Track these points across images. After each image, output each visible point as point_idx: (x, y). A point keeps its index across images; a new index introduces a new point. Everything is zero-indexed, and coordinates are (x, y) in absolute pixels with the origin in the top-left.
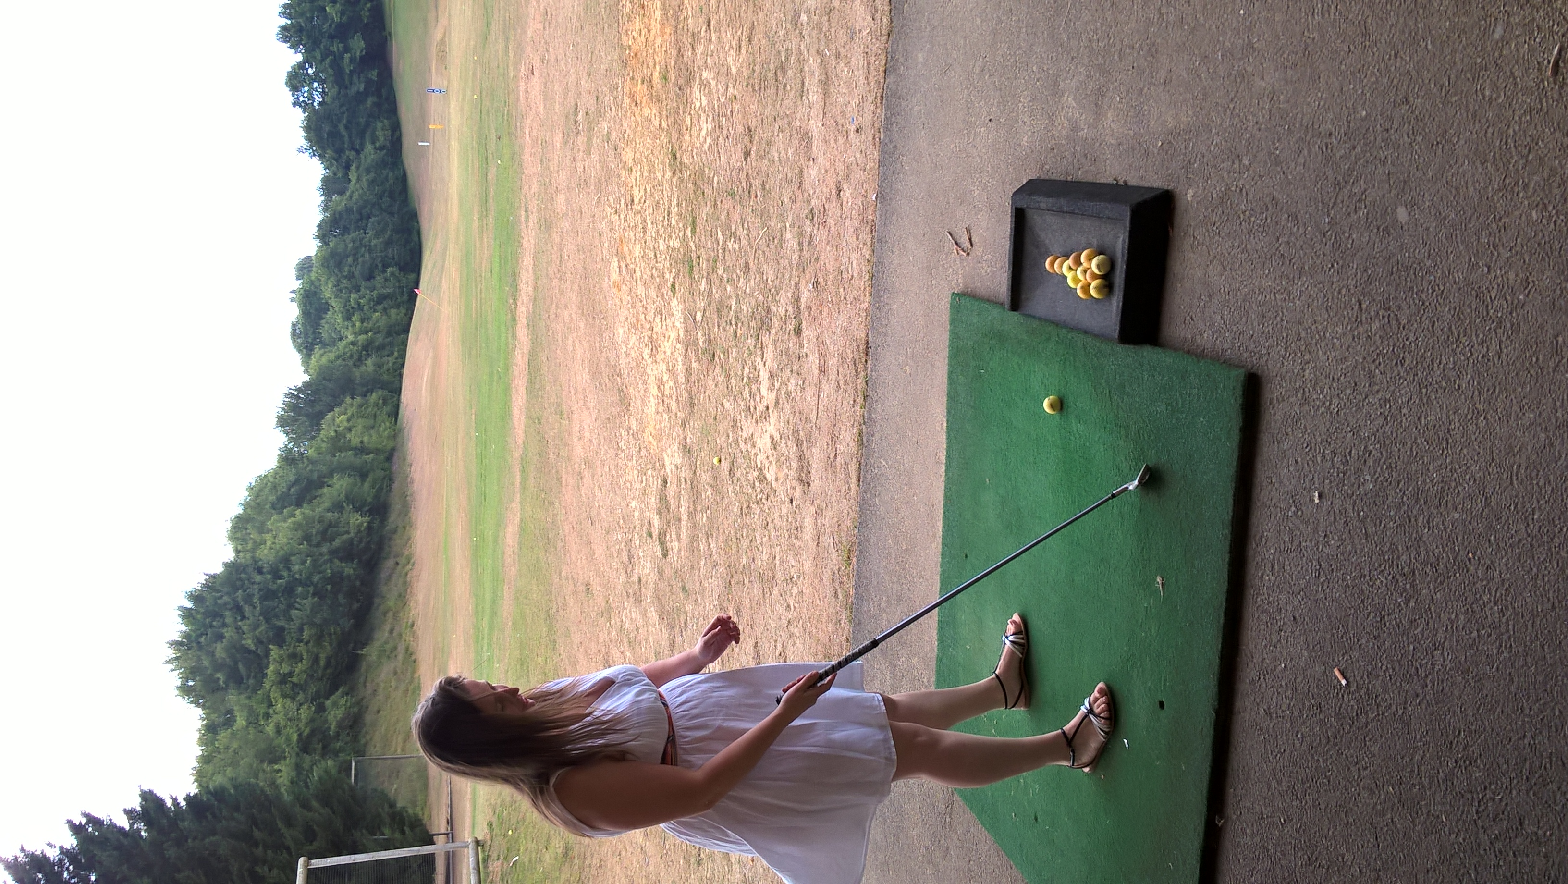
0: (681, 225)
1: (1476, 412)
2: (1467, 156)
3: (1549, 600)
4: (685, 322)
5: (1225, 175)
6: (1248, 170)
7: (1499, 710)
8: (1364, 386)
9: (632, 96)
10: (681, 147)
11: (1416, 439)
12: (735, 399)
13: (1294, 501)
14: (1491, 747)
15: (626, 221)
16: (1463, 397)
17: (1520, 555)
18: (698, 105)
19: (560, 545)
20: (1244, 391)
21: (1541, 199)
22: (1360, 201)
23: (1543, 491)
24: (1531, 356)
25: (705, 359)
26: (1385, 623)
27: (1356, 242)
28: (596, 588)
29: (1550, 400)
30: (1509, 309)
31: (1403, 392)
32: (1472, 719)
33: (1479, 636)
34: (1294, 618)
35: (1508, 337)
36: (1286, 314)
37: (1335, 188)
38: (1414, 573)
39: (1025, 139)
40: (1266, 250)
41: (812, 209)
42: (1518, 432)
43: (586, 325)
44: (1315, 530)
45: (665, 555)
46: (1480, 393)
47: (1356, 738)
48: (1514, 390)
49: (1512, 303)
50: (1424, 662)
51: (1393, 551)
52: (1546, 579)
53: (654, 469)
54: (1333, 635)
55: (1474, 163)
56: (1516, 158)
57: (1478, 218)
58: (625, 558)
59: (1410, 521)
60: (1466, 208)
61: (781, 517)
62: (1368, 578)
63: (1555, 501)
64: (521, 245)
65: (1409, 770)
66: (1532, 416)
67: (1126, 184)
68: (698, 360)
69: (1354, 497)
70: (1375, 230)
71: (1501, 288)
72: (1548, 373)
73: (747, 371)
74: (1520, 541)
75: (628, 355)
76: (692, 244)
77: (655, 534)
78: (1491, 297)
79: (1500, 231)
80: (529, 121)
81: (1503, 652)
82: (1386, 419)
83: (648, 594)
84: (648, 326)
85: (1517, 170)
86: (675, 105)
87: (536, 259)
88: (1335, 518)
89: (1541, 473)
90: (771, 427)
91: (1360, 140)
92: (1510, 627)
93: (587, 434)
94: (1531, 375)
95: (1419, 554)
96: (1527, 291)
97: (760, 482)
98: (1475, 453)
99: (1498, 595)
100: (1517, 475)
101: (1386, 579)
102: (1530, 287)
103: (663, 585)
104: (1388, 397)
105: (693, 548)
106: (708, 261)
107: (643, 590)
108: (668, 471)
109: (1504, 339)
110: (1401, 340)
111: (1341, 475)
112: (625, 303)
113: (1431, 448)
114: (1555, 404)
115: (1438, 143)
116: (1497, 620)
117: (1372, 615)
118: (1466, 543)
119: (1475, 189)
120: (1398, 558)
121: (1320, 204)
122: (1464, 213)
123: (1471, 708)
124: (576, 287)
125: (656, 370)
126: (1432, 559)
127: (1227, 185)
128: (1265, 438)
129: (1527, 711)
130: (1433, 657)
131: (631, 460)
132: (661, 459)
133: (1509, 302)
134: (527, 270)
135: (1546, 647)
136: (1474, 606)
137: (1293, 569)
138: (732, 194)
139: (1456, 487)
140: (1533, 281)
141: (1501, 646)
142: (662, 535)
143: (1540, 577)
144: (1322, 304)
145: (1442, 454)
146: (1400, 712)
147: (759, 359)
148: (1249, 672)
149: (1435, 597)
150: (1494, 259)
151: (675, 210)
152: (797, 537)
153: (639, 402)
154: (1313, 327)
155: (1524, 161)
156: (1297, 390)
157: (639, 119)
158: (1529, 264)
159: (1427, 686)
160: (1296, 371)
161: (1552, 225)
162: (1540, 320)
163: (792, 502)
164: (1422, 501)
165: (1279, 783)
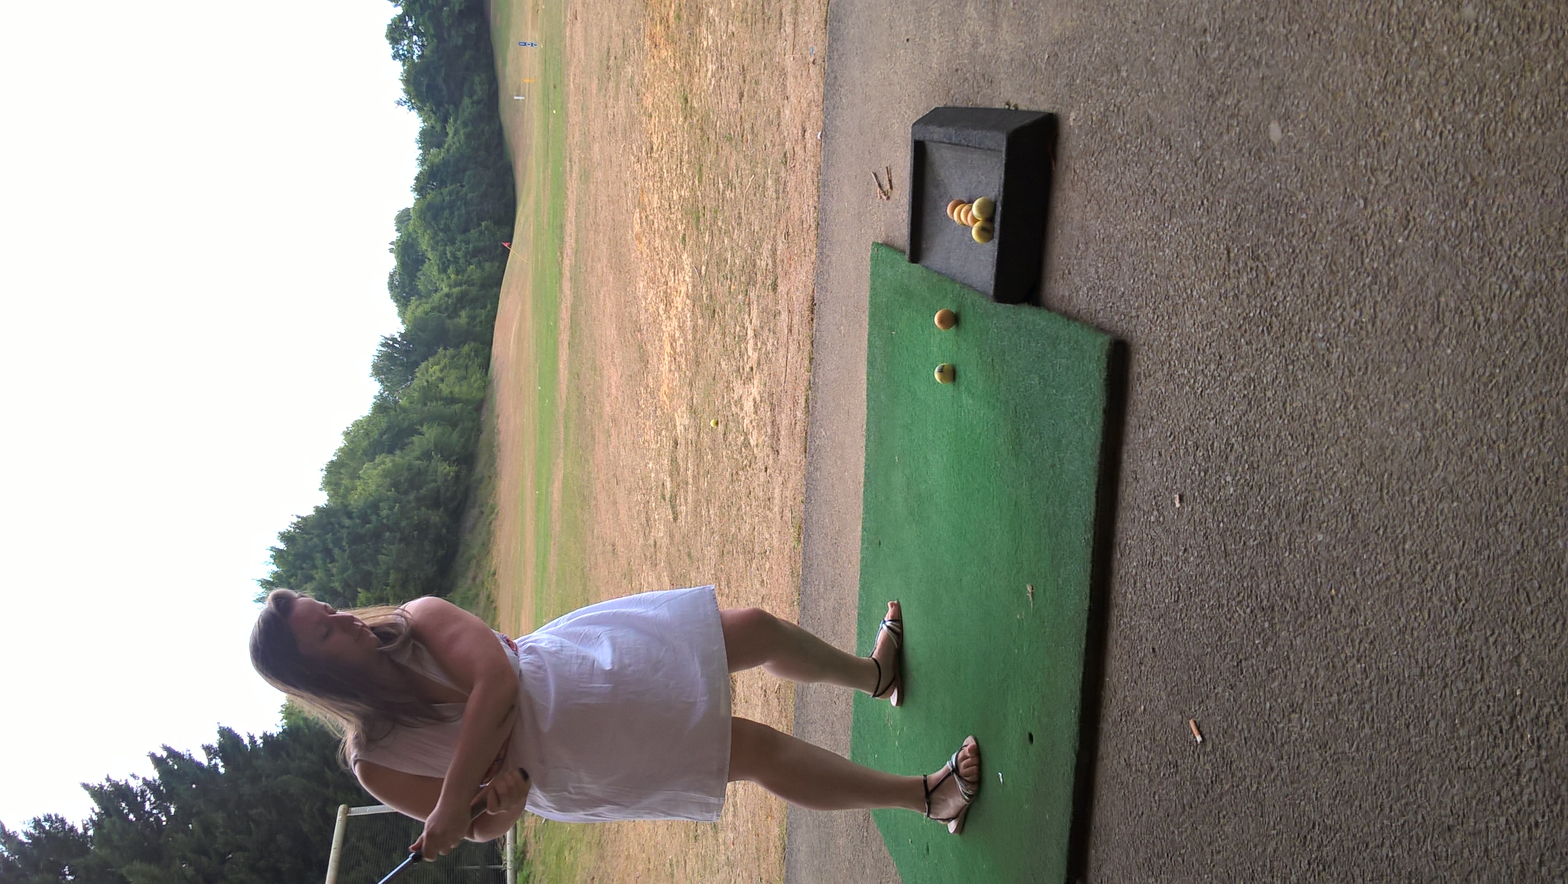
0: (690, 174)
1: (1345, 398)
2: (1345, 48)
3: (1417, 662)
4: (693, 277)
5: (1105, 91)
6: (1126, 84)
7: (1357, 803)
8: (1229, 360)
9: (652, 37)
10: (691, 90)
11: (1280, 432)
12: (729, 359)
13: (1156, 503)
14: (1346, 852)
15: (646, 170)
16: (1332, 376)
17: (1387, 598)
18: (705, 43)
19: (593, 503)
20: (1108, 363)
21: (1426, 102)
22: (1232, 116)
23: (1416, 513)
24: (1408, 324)
25: (707, 314)
26: (1242, 670)
27: (1228, 171)
28: (620, 549)
29: (1429, 385)
30: (1386, 258)
31: (1268, 368)
32: (1328, 811)
33: (1339, 700)
34: (1154, 649)
35: (1384, 297)
36: (1156, 265)
37: (1208, 101)
38: (1273, 610)
39: (935, 60)
40: (1139, 184)
41: (785, 154)
42: (1391, 429)
43: (614, 278)
44: (1175, 543)
45: (675, 519)
46: (1350, 372)
47: (1211, 812)
48: (1389, 370)
49: (1390, 249)
50: (1281, 725)
51: (1252, 578)
52: (1415, 634)
53: (667, 429)
54: (1190, 678)
55: (1353, 56)
56: (1399, 46)
57: (1355, 133)
58: (644, 520)
59: (1270, 540)
60: (1343, 119)
61: (759, 485)
62: (1226, 609)
63: (1429, 527)
64: (566, 197)
65: (1261, 863)
66: (1407, 406)
67: (1017, 109)
68: (703, 317)
69: (1214, 503)
70: (1247, 155)
71: (1378, 227)
72: (1428, 347)
73: (738, 328)
74: (1388, 579)
75: (646, 311)
76: (699, 193)
77: (668, 496)
78: (1366, 242)
79: (1379, 150)
80: (573, 68)
81: (1364, 727)
82: (1250, 403)
83: (662, 556)
84: (663, 280)
85: (1400, 62)
86: (686, 45)
87: (578, 211)
88: (1195, 529)
89: (1415, 487)
90: (755, 390)
91: (1234, 36)
92: (1374, 694)
93: (614, 391)
94: (1408, 351)
95: (1279, 583)
96: (1406, 232)
97: (746, 447)
98: (1343, 454)
99: (1362, 649)
100: (1388, 488)
101: (1245, 613)
102: (1410, 227)
103: (673, 550)
104: (1252, 375)
105: (696, 513)
106: (711, 211)
107: (658, 554)
108: (678, 431)
109: (1379, 299)
110: (1269, 300)
111: (1202, 474)
112: (645, 256)
113: (1296, 445)
114: (1434, 391)
115: (1315, 33)
116: (1358, 682)
117: (1229, 657)
118: (1329, 575)
119: (1353, 93)
120: (1258, 586)
121: (1193, 124)
122: (1341, 127)
123: (1327, 796)
124: (606, 239)
125: (670, 327)
126: (1293, 593)
127: (1106, 104)
128: (1132, 421)
129: (1387, 810)
130: (1290, 721)
131: (649, 419)
132: (672, 419)
133: (1387, 248)
134: (571, 222)
135: (1411, 727)
136: (1336, 660)
137: (1154, 589)
138: (730, 139)
139: (1321, 498)
140: (1414, 219)
141: (1362, 718)
142: (674, 498)
143: (1409, 631)
144: (1191, 254)
145: (1307, 454)
146: (1255, 786)
147: (746, 316)
148: (1112, 712)
149: (1294, 643)
150: (1372, 187)
151: (686, 157)
152: (769, 509)
153: (655, 359)
154: (1181, 283)
155: (1408, 50)
156: (1163, 363)
157: (658, 61)
158: (1410, 195)
159: (1282, 759)
160: (1162, 339)
161: (1438, 138)
162: (1421, 273)
163: (766, 471)
164: (1284, 516)
165: (1137, 851)
